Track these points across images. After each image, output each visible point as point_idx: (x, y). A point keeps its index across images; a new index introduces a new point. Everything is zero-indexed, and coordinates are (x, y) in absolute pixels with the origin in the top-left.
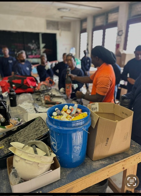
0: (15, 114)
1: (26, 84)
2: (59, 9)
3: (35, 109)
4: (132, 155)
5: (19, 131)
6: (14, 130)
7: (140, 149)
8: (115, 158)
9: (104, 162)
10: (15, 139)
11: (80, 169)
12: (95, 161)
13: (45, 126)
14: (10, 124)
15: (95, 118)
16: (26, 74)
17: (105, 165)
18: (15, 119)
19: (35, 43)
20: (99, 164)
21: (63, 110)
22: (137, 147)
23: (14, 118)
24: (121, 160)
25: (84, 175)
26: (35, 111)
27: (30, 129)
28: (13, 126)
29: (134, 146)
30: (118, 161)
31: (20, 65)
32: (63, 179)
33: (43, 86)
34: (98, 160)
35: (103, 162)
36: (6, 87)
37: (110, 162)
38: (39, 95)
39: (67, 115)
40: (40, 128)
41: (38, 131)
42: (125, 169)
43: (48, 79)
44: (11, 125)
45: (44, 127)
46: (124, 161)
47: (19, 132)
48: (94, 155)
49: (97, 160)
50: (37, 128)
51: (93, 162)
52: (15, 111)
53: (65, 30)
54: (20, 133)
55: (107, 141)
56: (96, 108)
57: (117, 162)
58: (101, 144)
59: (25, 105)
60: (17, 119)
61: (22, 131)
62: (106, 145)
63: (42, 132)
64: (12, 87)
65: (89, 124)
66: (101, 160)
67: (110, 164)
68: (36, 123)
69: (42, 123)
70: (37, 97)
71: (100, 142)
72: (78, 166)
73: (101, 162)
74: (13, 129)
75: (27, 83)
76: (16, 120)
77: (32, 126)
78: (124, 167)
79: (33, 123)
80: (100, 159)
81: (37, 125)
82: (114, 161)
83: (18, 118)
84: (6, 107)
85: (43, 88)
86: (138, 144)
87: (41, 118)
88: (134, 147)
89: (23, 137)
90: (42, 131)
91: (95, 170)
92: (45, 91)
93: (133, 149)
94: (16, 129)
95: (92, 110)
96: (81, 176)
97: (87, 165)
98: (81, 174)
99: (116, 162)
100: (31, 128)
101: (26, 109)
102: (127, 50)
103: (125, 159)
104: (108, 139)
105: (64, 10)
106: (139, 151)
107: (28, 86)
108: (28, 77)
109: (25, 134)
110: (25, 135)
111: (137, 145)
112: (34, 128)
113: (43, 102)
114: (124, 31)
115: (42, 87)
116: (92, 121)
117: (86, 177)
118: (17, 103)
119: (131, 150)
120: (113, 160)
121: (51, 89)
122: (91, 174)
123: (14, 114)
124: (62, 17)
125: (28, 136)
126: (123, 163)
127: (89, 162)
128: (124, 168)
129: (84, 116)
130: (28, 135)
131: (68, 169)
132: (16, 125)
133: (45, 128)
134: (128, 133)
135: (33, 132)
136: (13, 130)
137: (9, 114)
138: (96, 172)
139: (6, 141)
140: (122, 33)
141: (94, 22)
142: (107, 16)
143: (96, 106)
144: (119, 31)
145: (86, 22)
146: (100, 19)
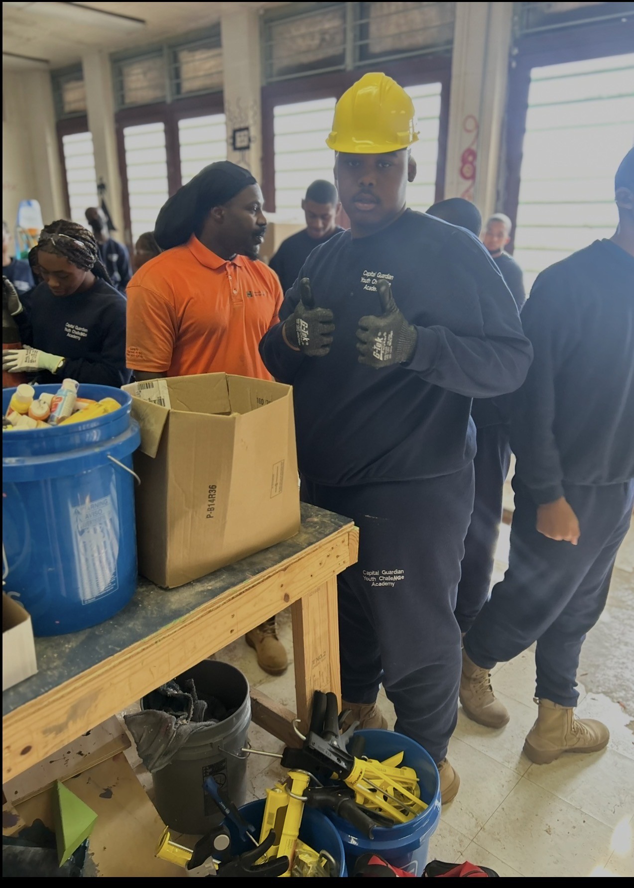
4: (310, 544)
7: (334, 523)
8: (252, 564)
9: (213, 583)
11: (121, 625)
12: (176, 589)
15: (153, 420)
17: (214, 594)
20: (191, 595)
21: (12, 411)
22: (325, 520)
24: (273, 565)
25: (136, 637)
29: (316, 520)
30: (264, 569)
32: (49, 669)
34: (189, 584)
35: (209, 586)
37: (233, 580)
39: (34, 422)
42: (292, 601)
46: (285, 569)
48: (168, 563)
49: (183, 586)
51: (169, 594)
55: (211, 498)
56: (159, 400)
57: (258, 576)
58: (191, 513)
62: (209, 516)
65: (130, 440)
66: (199, 580)
67: (234, 585)
71: (184, 507)
72: (111, 618)
73: (199, 588)
78: (287, 591)
80: (195, 578)
82: (248, 574)
86: (328, 512)
88: (316, 523)
91: (177, 614)
93: (311, 530)
96: (123, 645)
97: (144, 608)
98: (124, 637)
99: (255, 574)
102: (277, 210)
103: (286, 562)
104: (213, 488)
106: (332, 529)
111: (324, 516)
114: (255, 132)
116: (144, 434)
117: (145, 643)
119: (306, 533)
120: (243, 571)
122: (163, 629)
126: (283, 578)
127: (152, 596)
128: (287, 597)
129: (105, 411)
131: (69, 635)
134: (283, 464)
138: (182, 618)
140: (250, 140)
141: (119, 87)
142: (175, 59)
143: (161, 392)
144: (235, 131)
145: (79, 84)
146: (145, 73)
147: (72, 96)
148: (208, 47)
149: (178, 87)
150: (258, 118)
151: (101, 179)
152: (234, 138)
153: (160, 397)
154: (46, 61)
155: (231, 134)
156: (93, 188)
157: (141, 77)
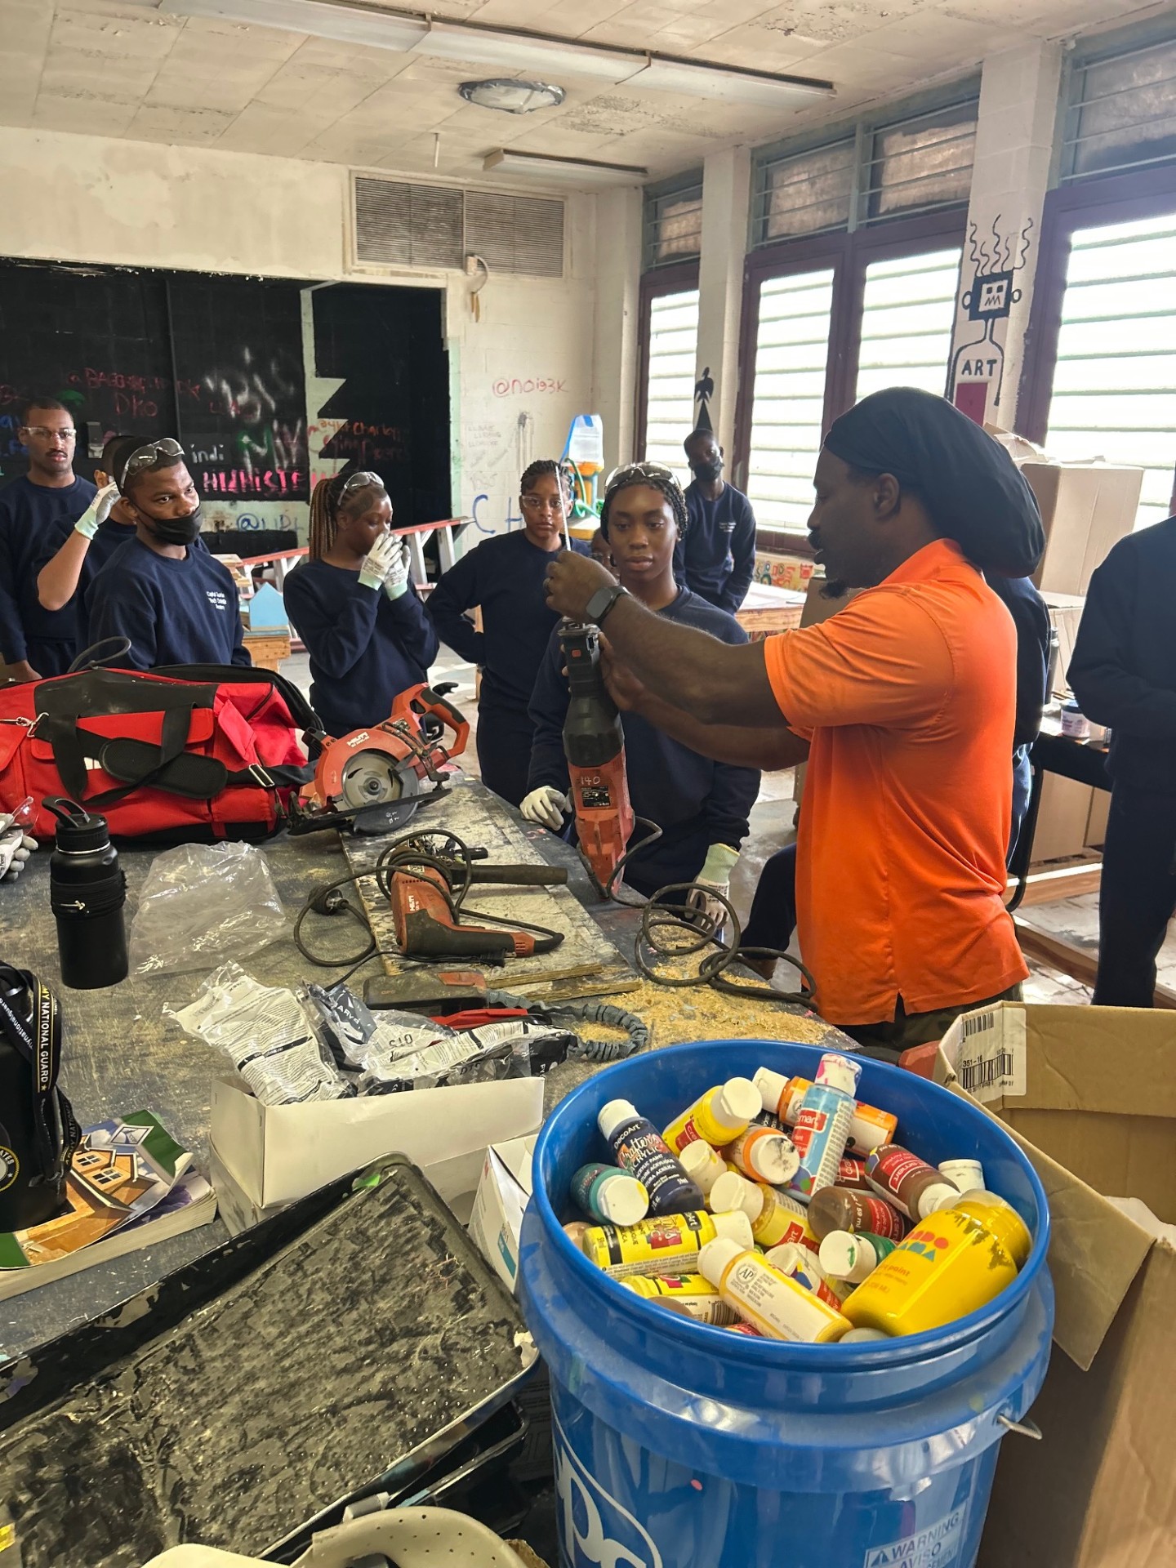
0: (111, 1070)
1: (208, 744)
2: (468, 88)
3: (332, 1048)
5: (176, 1320)
6: (125, 1321)
10: (139, 1429)
13: (466, 1279)
14: (69, 1209)
16: (202, 651)
18: (123, 1130)
19: (259, 366)
23: (111, 1127)
26: (330, 1072)
27: (304, 1315)
28: (103, 1225)
31: (152, 572)
33: (370, 767)
36: (16, 773)
38: (333, 849)
39: (754, 1196)
40: (416, 1304)
41: (399, 1347)
43: (414, 705)
44: (82, 1209)
45: (462, 1303)
47: (176, 1335)
50: (385, 1306)
52: (112, 1030)
53: (514, 268)
54: (186, 1359)
56: (1003, 1061)
58: (1156, 1534)
59: (235, 1015)
60: (141, 1133)
61: (210, 1331)
63: (443, 1363)
64: (76, 778)
68: (361, 1236)
69: (436, 1243)
70: (320, 872)
71: (1141, 1514)
74: (115, 1313)
75: (219, 736)
76: (127, 1148)
77: (322, 1268)
79: (334, 1230)
81: (376, 1258)
83: (142, 1118)
84: (32, 1031)
85: (372, 787)
87: (416, 1171)
89: (229, 1410)
90: (447, 1347)
92: (391, 818)
94: (141, 1309)
95: (967, 1084)
100: (320, 1298)
101: (239, 1057)
105: (518, 98)
107: (232, 767)
108: (224, 689)
109: (251, 1377)
110: (248, 1393)
112: (353, 1298)
113: (383, 925)
114: (1023, 280)
115: (361, 779)
118: (133, 945)
121: (439, 792)
123: (101, 1068)
124: (491, 156)
125: (283, 1409)
130: (287, 1392)
132: (138, 1210)
133: (480, 1314)
135: (341, 1361)
136: (110, 1323)
137: (65, 1105)
139: (37, 1459)
140: (1009, 297)
141: (762, 207)
142: (876, 149)
143: (1007, 1037)
144: (979, 282)
145: (694, 205)
146: (812, 181)
147: (676, 229)
148: (947, 123)
149: (874, 200)
150: (1033, 255)
151: (707, 371)
152: (976, 294)
153: (1004, 1049)
154: (642, 170)
155: (969, 286)
156: (688, 387)
157: (804, 187)
